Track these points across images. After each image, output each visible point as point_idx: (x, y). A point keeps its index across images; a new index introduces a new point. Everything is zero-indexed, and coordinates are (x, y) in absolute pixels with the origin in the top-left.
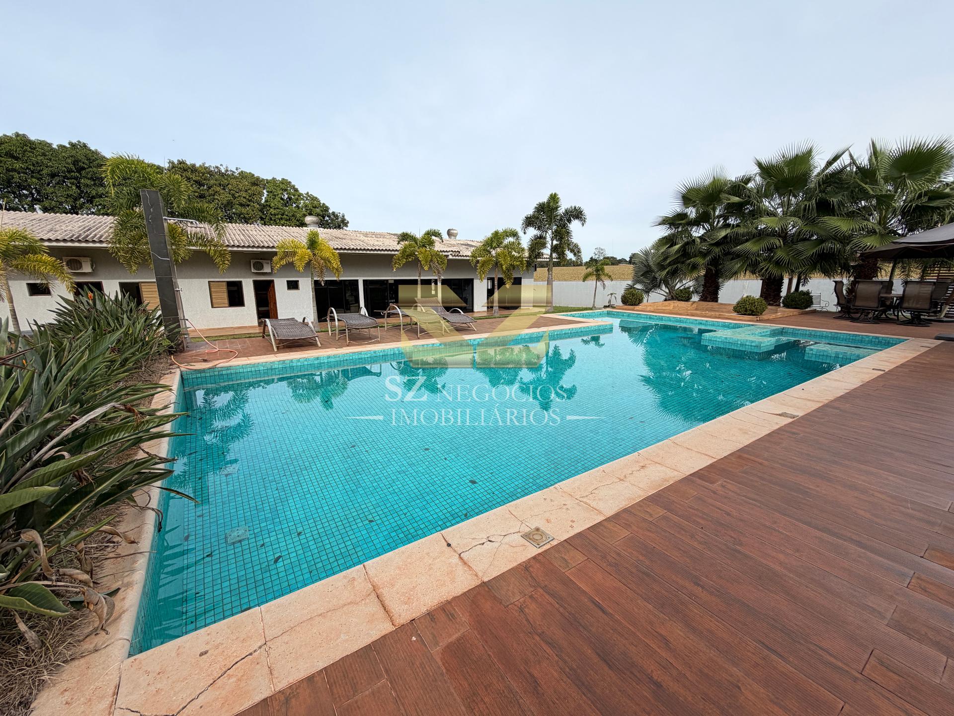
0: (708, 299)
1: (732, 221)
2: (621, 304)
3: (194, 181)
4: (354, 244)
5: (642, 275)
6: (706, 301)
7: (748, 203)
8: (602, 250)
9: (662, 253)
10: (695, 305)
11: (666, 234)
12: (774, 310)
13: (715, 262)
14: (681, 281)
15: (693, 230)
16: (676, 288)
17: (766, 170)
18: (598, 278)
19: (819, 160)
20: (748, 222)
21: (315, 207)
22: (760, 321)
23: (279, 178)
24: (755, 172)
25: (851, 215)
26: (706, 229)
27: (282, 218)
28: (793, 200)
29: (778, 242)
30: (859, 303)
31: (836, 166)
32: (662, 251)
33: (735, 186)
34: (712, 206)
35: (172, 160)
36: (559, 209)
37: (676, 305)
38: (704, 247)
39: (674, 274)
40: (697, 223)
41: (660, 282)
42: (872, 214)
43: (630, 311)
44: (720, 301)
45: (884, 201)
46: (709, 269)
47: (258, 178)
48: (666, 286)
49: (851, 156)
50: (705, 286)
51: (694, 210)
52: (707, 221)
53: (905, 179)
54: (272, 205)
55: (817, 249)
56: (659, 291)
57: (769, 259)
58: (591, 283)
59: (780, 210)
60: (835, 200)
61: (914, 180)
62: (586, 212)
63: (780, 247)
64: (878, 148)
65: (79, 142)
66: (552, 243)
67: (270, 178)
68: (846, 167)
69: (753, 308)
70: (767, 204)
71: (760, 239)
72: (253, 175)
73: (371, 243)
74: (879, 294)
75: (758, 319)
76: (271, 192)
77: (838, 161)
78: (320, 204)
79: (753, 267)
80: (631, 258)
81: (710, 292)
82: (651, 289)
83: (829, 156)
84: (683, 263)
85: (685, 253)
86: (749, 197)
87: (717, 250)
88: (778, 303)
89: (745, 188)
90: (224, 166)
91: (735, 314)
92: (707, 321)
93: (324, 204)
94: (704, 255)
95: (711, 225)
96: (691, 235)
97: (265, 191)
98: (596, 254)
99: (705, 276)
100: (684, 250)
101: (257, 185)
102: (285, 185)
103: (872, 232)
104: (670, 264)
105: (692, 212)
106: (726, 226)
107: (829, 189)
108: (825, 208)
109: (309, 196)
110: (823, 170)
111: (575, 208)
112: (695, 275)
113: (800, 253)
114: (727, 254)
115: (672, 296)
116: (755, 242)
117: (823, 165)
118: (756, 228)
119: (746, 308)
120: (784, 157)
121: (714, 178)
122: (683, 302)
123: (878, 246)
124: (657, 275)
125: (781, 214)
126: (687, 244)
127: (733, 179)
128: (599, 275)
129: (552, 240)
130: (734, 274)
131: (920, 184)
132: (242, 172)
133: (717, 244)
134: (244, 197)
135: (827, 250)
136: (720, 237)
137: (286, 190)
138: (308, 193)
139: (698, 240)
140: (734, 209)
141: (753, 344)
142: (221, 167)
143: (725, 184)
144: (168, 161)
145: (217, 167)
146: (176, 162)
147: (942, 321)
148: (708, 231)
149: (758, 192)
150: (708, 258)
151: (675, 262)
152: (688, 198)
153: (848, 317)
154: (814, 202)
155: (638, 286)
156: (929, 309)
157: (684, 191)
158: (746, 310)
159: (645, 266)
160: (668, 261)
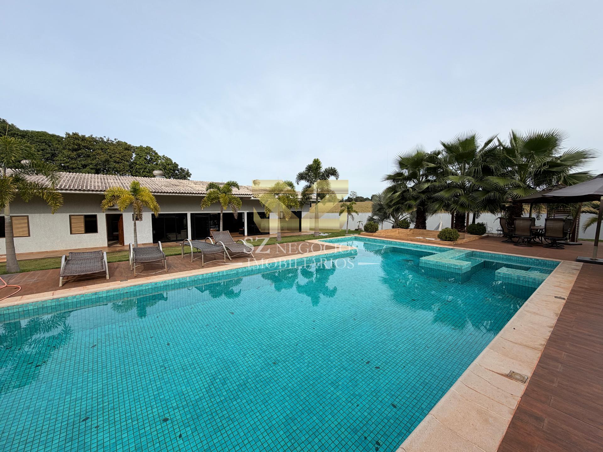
0: (420, 227)
1: (430, 178)
2: (364, 231)
3: (83, 146)
4: (184, 189)
5: (377, 211)
6: (418, 228)
7: (440, 167)
8: (355, 192)
10: (412, 231)
11: (391, 186)
13: (423, 204)
14: (402, 214)
15: (407, 183)
16: (399, 219)
17: (449, 148)
18: (349, 213)
19: (480, 142)
20: (441, 178)
21: (168, 165)
22: (456, 245)
23: (145, 146)
24: (441, 149)
25: (503, 176)
26: (415, 183)
27: (144, 171)
28: (467, 166)
29: (460, 192)
31: (490, 146)
32: (389, 196)
33: (431, 157)
34: (418, 169)
35: (68, 132)
36: (321, 169)
37: (400, 231)
38: (414, 193)
39: (397, 210)
40: (409, 178)
41: (389, 215)
42: (515, 175)
43: (369, 237)
44: (427, 229)
45: (523, 168)
46: (419, 208)
47: (129, 146)
48: (393, 218)
49: (499, 141)
50: (417, 218)
51: (407, 171)
52: (415, 178)
53: (533, 154)
54: (138, 162)
55: (486, 196)
56: (388, 220)
57: (456, 202)
59: (459, 172)
60: (493, 166)
61: (538, 155)
62: (339, 171)
63: (462, 195)
67: (138, 145)
68: (496, 147)
69: (451, 236)
70: (451, 168)
71: (450, 190)
72: (127, 144)
73: (197, 189)
74: (530, 227)
75: (455, 243)
76: (138, 154)
77: (492, 143)
78: (172, 162)
79: (447, 208)
80: (372, 197)
81: (420, 223)
82: (383, 220)
83: (486, 140)
84: (402, 204)
85: (404, 198)
86: (440, 164)
87: (423, 196)
88: (464, 230)
89: (437, 158)
90: (107, 138)
91: (438, 240)
92: (421, 245)
93: (175, 163)
94: (415, 199)
95: (418, 180)
96: (406, 186)
97: (134, 154)
98: (351, 195)
99: (417, 212)
100: (403, 196)
101: (128, 150)
102: (149, 150)
103: (518, 187)
104: (394, 205)
105: (406, 172)
106: (428, 181)
107: (488, 160)
108: (487, 171)
109: (164, 157)
110: (483, 148)
111: (331, 168)
112: (410, 211)
113: (475, 199)
114: (429, 198)
115: (397, 224)
116: (447, 191)
117: (483, 145)
118: (446, 182)
119: (445, 236)
120: (459, 140)
121: (418, 152)
122: (404, 229)
123: (523, 196)
124: (387, 211)
125: (460, 174)
126: (404, 192)
127: (429, 153)
128: (350, 211)
130: (435, 212)
131: (542, 158)
132: (119, 141)
133: (423, 192)
134: (117, 157)
135: (492, 197)
136: (425, 188)
137: (149, 153)
138: (164, 156)
139: (411, 189)
140: (430, 171)
141: (457, 267)
142: (104, 138)
143: (425, 156)
144: (66, 133)
145: (101, 138)
146: (71, 134)
147: (570, 244)
148: (416, 184)
149: (445, 160)
150: (418, 201)
151: (397, 203)
152: (403, 163)
153: (511, 241)
154: (480, 167)
155: (375, 217)
156: (563, 238)
157: (400, 159)
158: (446, 238)
159: (379, 205)
160: (393, 203)
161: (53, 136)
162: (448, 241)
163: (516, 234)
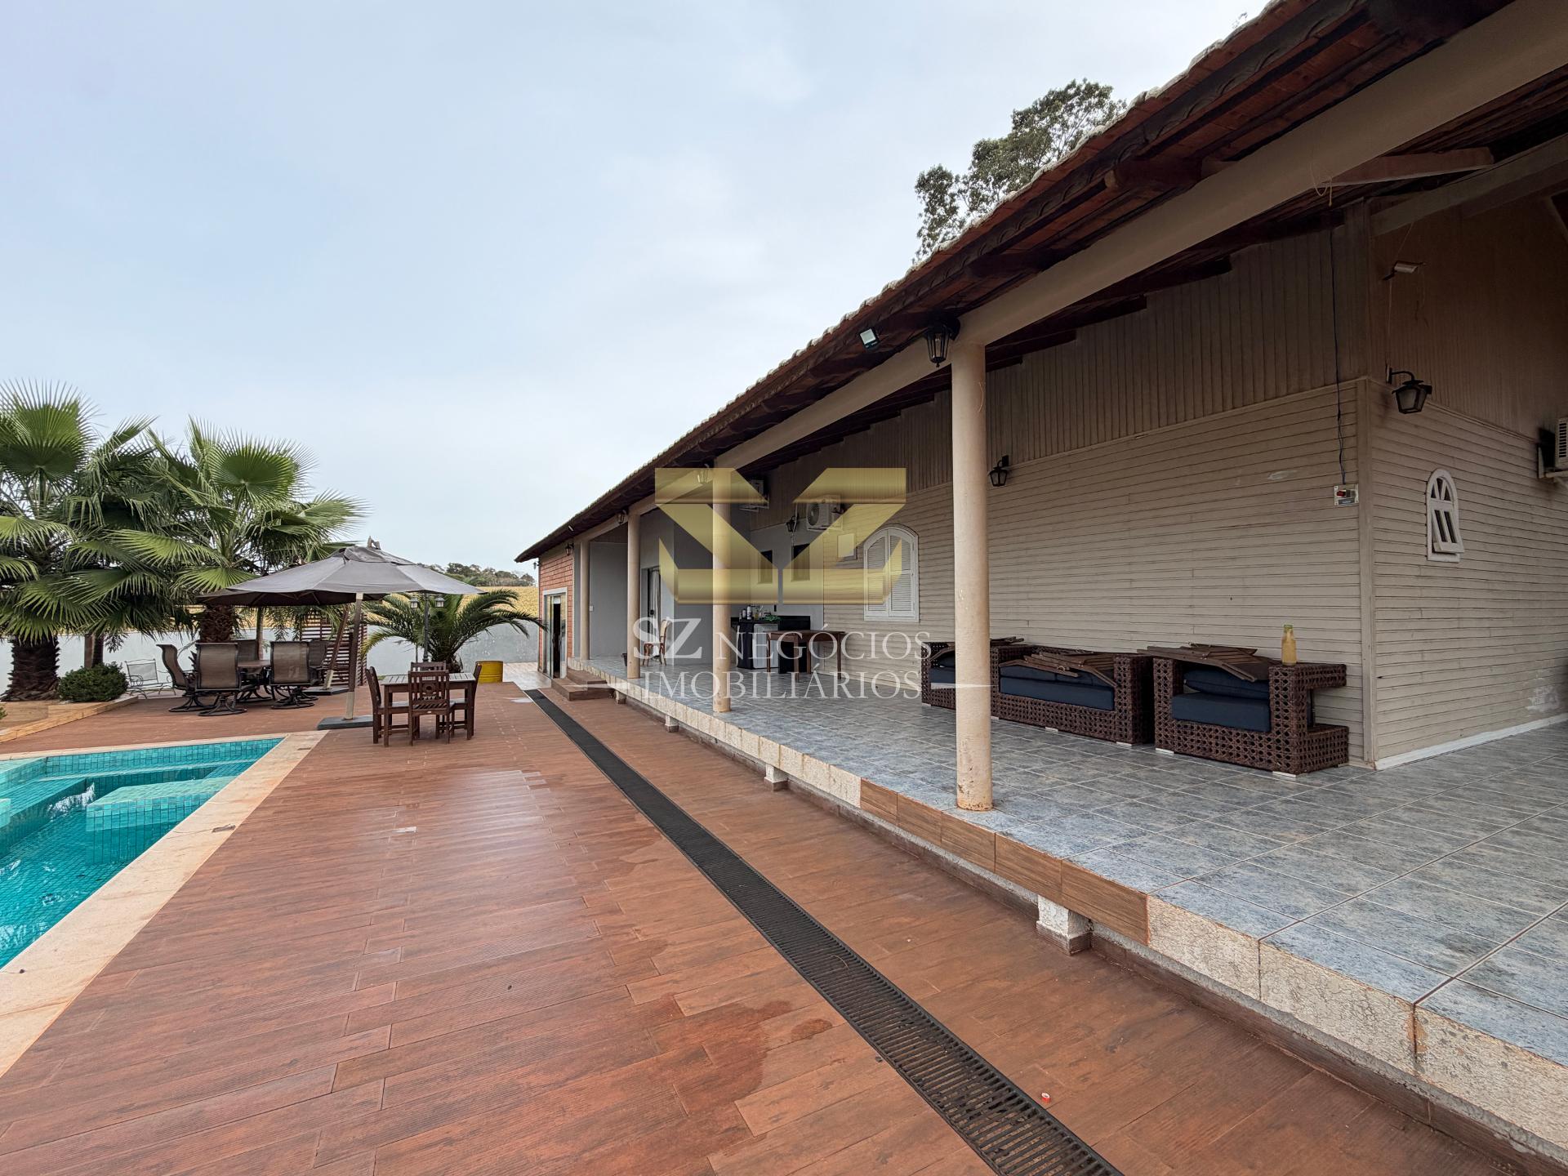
12: (40, 709)
19: (96, 428)
25: (172, 531)
29: (23, 567)
30: (206, 683)
31: (130, 446)
42: (210, 535)
45: (221, 518)
49: (155, 438)
53: (246, 490)
55: (114, 586)
59: (24, 507)
60: (139, 503)
61: (257, 493)
63: (32, 578)
64: (204, 435)
68: (147, 452)
74: (236, 665)
77: (133, 439)
103: (211, 564)
107: (126, 481)
108: (118, 512)
110: (108, 447)
113: (79, 593)
117: (106, 438)
120: (17, 404)
123: (223, 587)
125: (29, 512)
131: (266, 500)
135: (137, 589)
147: (329, 694)
153: (198, 706)
154: (95, 498)
156: (309, 681)
163: (204, 684)
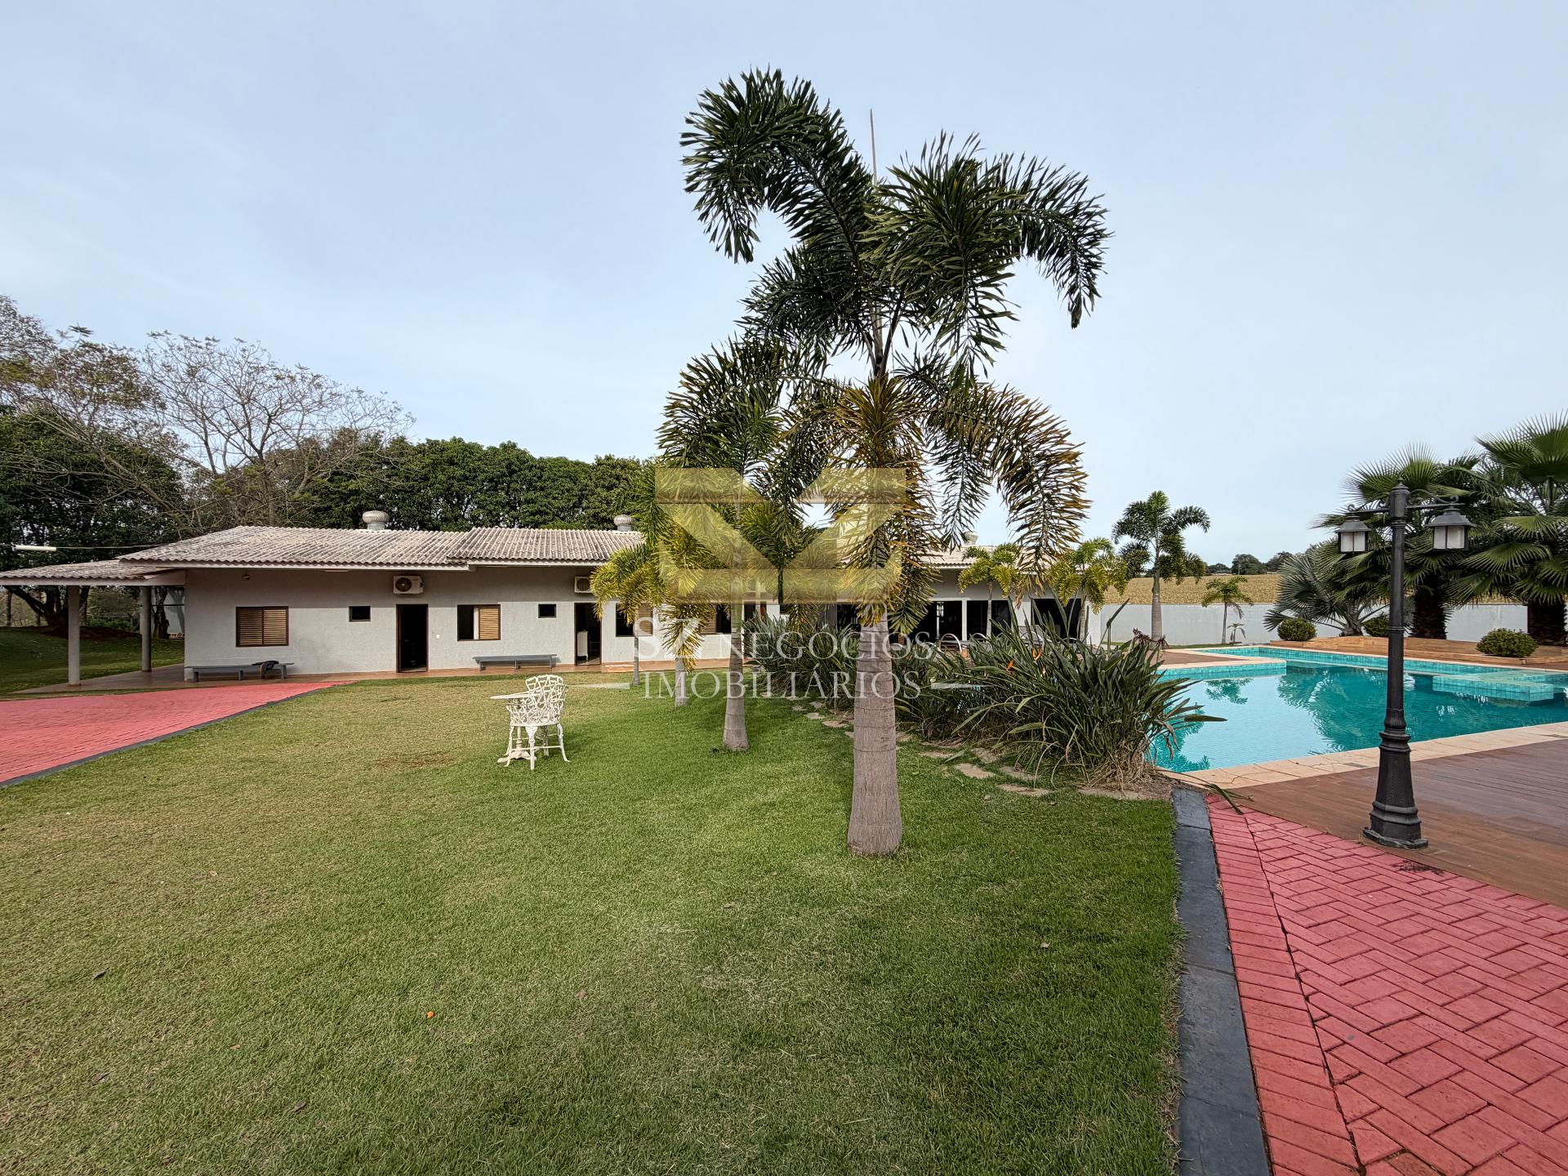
0: (1426, 635)
2: (1278, 638)
5: (1296, 597)
6: (1424, 637)
7: (1478, 496)
9: (1335, 566)
12: (1553, 651)
13: (1433, 579)
14: (1368, 607)
15: (1385, 533)
16: (1361, 617)
17: (1500, 452)
18: (1227, 601)
20: (1483, 521)
22: (1527, 665)
24: (1479, 454)
29: (1542, 551)
32: (1334, 562)
33: (1451, 472)
34: (1414, 499)
36: (1166, 510)
37: (1365, 640)
38: (1407, 557)
39: (1357, 596)
41: (1334, 608)
43: (1293, 647)
44: (1449, 637)
46: (1424, 589)
48: (1342, 615)
50: (1418, 613)
56: (1328, 621)
57: (1530, 576)
58: (1218, 607)
59: (1537, 504)
62: (1210, 513)
63: (1547, 558)
65: (510, 442)
66: (1157, 555)
69: (1513, 647)
70: (1513, 495)
71: (1510, 547)
75: (1524, 662)
79: (1503, 587)
81: (1429, 624)
84: (1375, 580)
85: (1376, 567)
86: (1478, 487)
87: (1433, 563)
88: (1560, 642)
89: (1467, 474)
91: (1481, 655)
94: (1411, 568)
99: (1417, 598)
100: (1375, 562)
104: (1350, 582)
111: (1192, 509)
114: (1452, 568)
115: (1357, 629)
116: (1500, 551)
118: (1500, 531)
119: (1498, 646)
120: (1531, 433)
121: (1411, 461)
124: (1325, 598)
126: (1378, 553)
127: (1446, 462)
128: (1229, 596)
129: (1157, 550)
130: (1469, 598)
133: (1433, 553)
143: (1434, 468)
148: (1412, 535)
149: (1493, 479)
150: (1418, 575)
151: (1359, 579)
152: (1369, 487)
155: (1289, 613)
157: (1362, 479)
158: (1500, 649)
159: (1300, 582)
160: (1348, 578)
161: (577, 463)
162: (1506, 656)
